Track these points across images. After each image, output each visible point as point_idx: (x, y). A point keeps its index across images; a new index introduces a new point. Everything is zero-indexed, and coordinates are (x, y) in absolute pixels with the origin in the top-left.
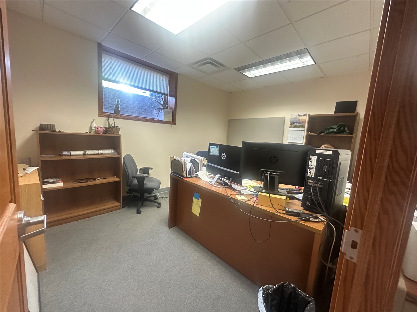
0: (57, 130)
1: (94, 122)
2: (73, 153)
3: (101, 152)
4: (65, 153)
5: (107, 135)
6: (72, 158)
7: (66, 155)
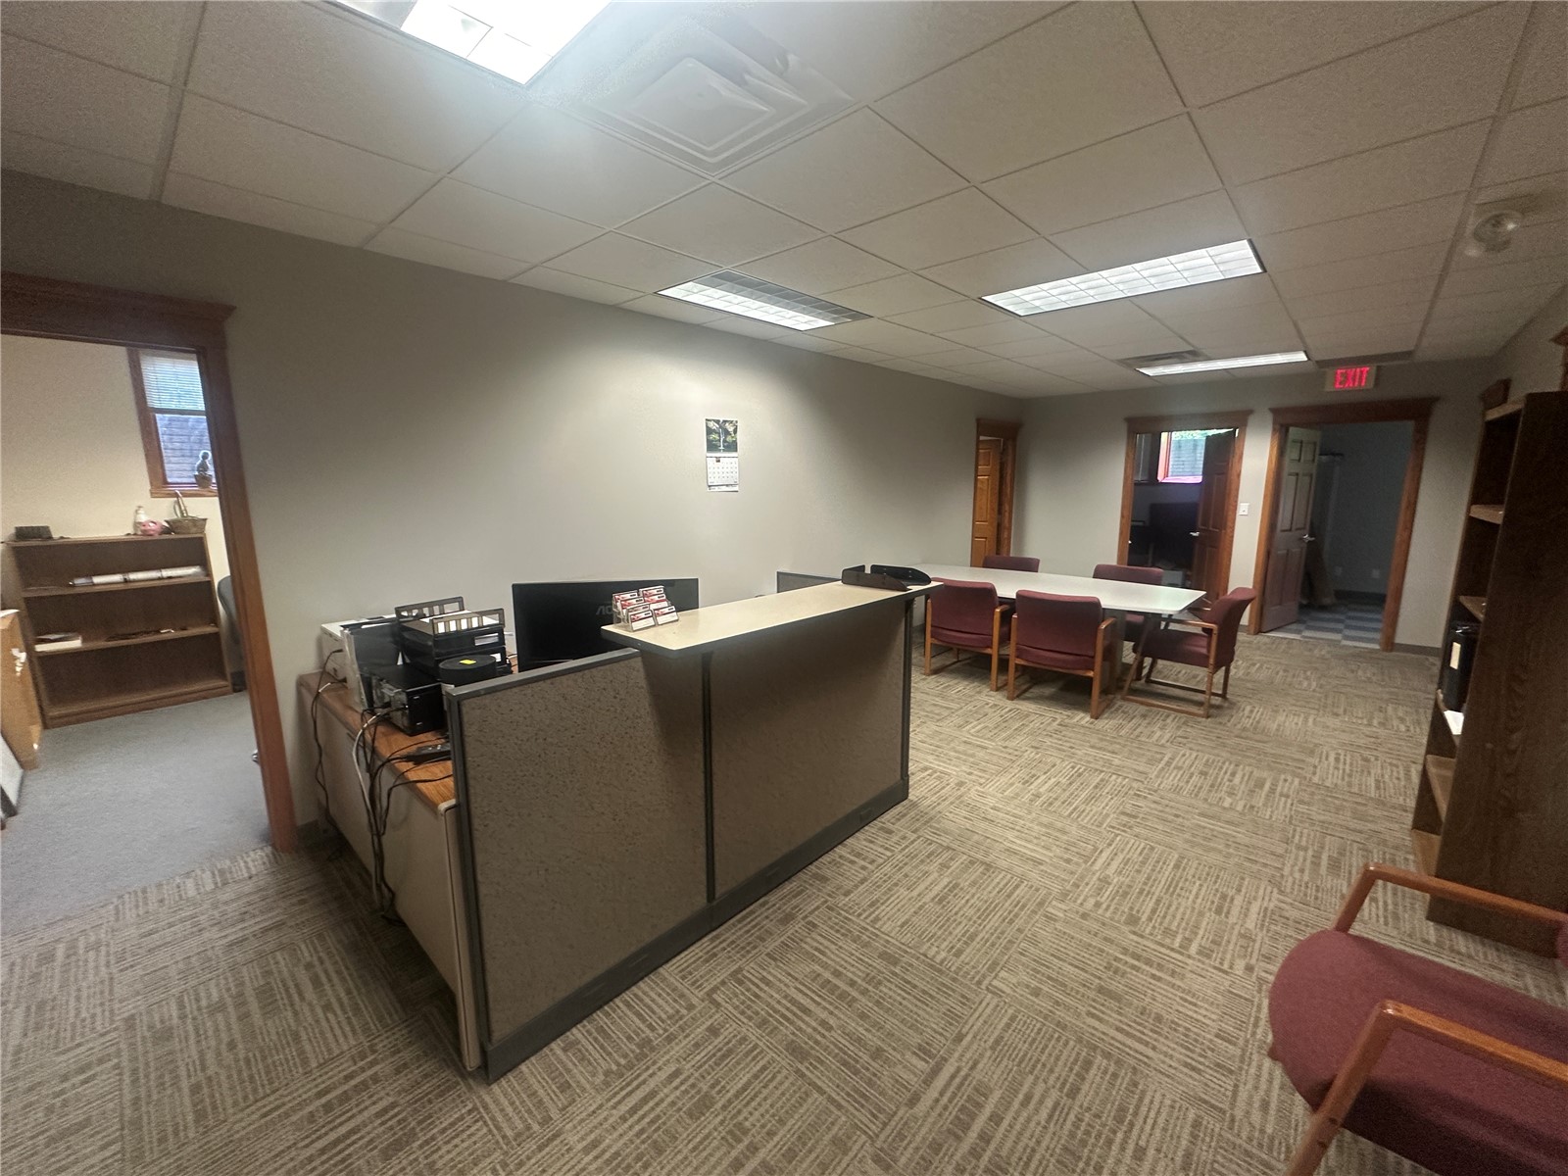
0: (56, 535)
1: (141, 511)
2: (97, 580)
3: (166, 573)
4: (79, 581)
5: (173, 536)
6: (97, 589)
7: (82, 586)
